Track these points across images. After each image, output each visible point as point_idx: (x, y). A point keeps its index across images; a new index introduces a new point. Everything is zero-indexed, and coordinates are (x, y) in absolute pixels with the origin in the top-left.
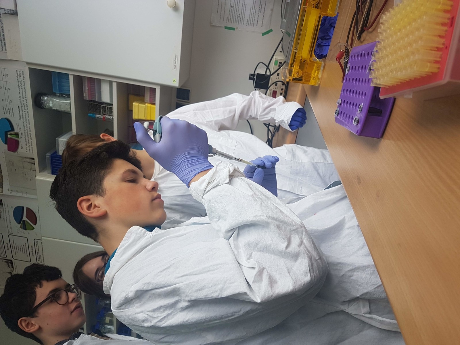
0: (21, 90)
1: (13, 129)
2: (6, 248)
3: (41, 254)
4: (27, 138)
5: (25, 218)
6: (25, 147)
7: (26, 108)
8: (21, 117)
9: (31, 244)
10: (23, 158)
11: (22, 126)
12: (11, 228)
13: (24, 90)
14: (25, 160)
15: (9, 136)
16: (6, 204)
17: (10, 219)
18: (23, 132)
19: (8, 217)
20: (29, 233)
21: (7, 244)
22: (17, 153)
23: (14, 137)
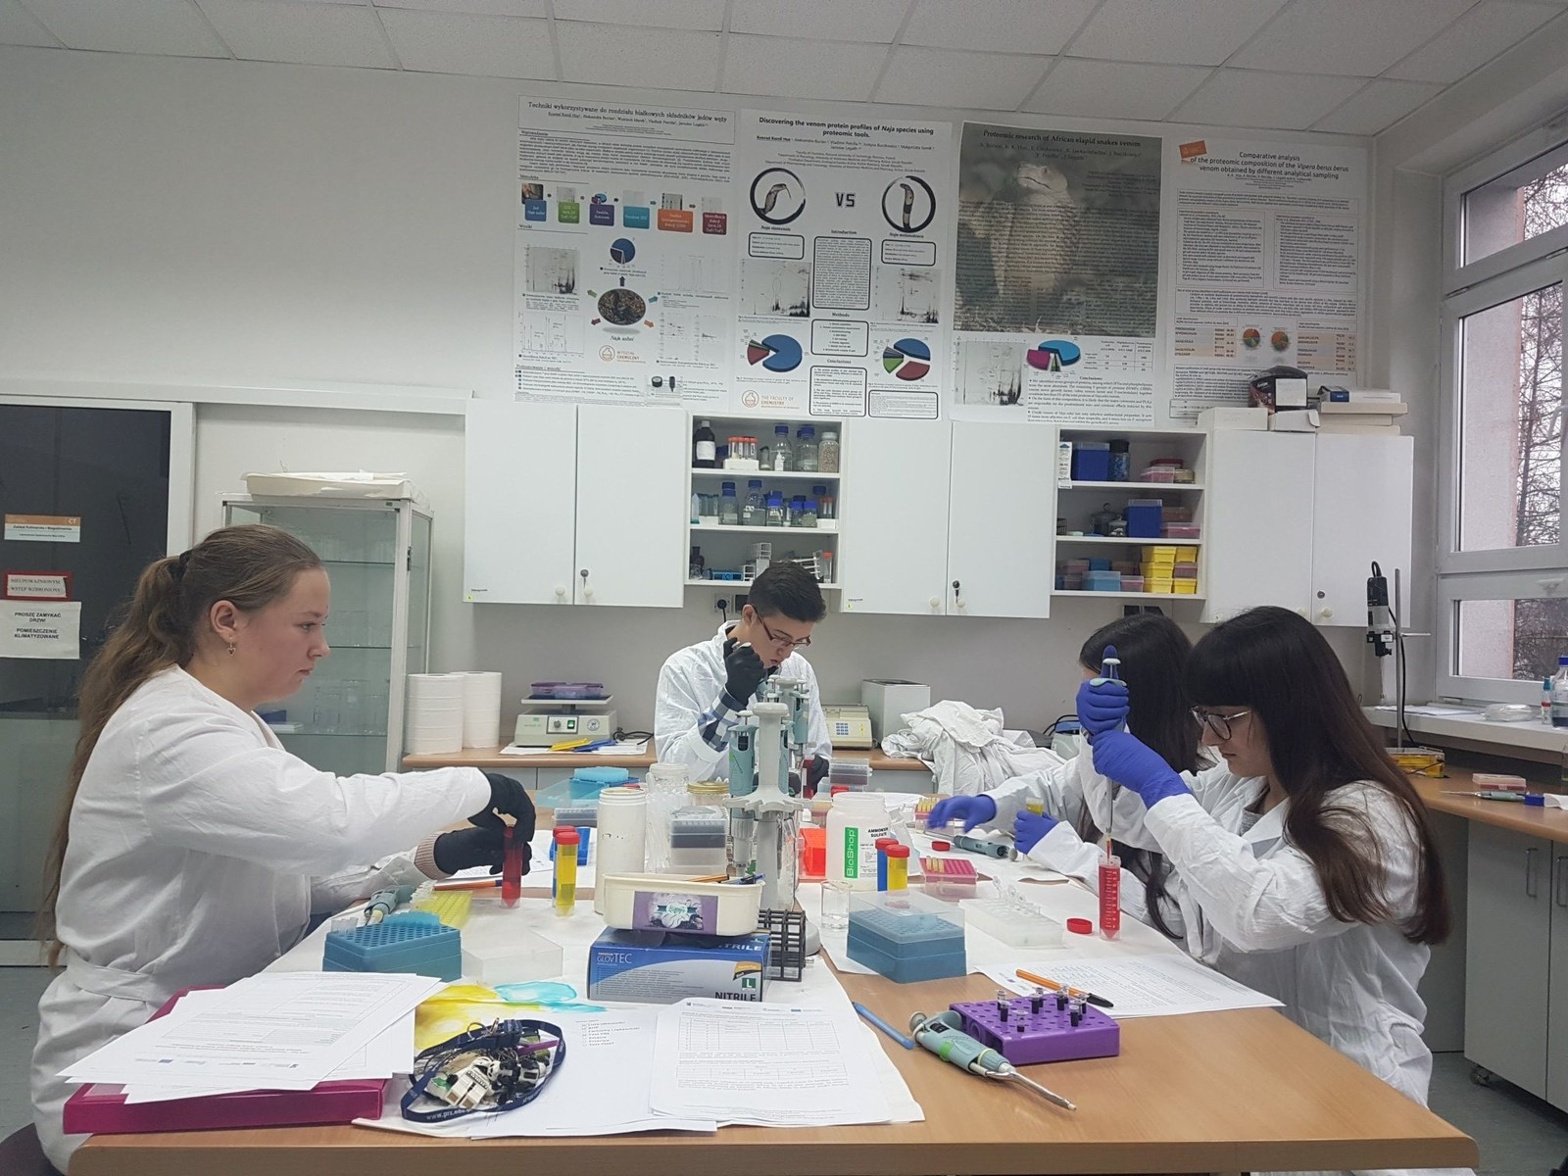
0: (1125, 386)
1: (1065, 363)
2: (837, 312)
3: (834, 377)
4: (1052, 384)
5: (907, 359)
6: (1038, 378)
7: (1099, 390)
8: (1086, 381)
9: (855, 362)
10: (1020, 372)
11: (1071, 378)
12: (882, 330)
13: (1125, 390)
14: (1017, 375)
15: (1052, 355)
16: (929, 329)
17: (900, 331)
18: (1062, 379)
19: (905, 327)
20: (877, 360)
21: (846, 315)
22: (1027, 364)
23: (1051, 364)
